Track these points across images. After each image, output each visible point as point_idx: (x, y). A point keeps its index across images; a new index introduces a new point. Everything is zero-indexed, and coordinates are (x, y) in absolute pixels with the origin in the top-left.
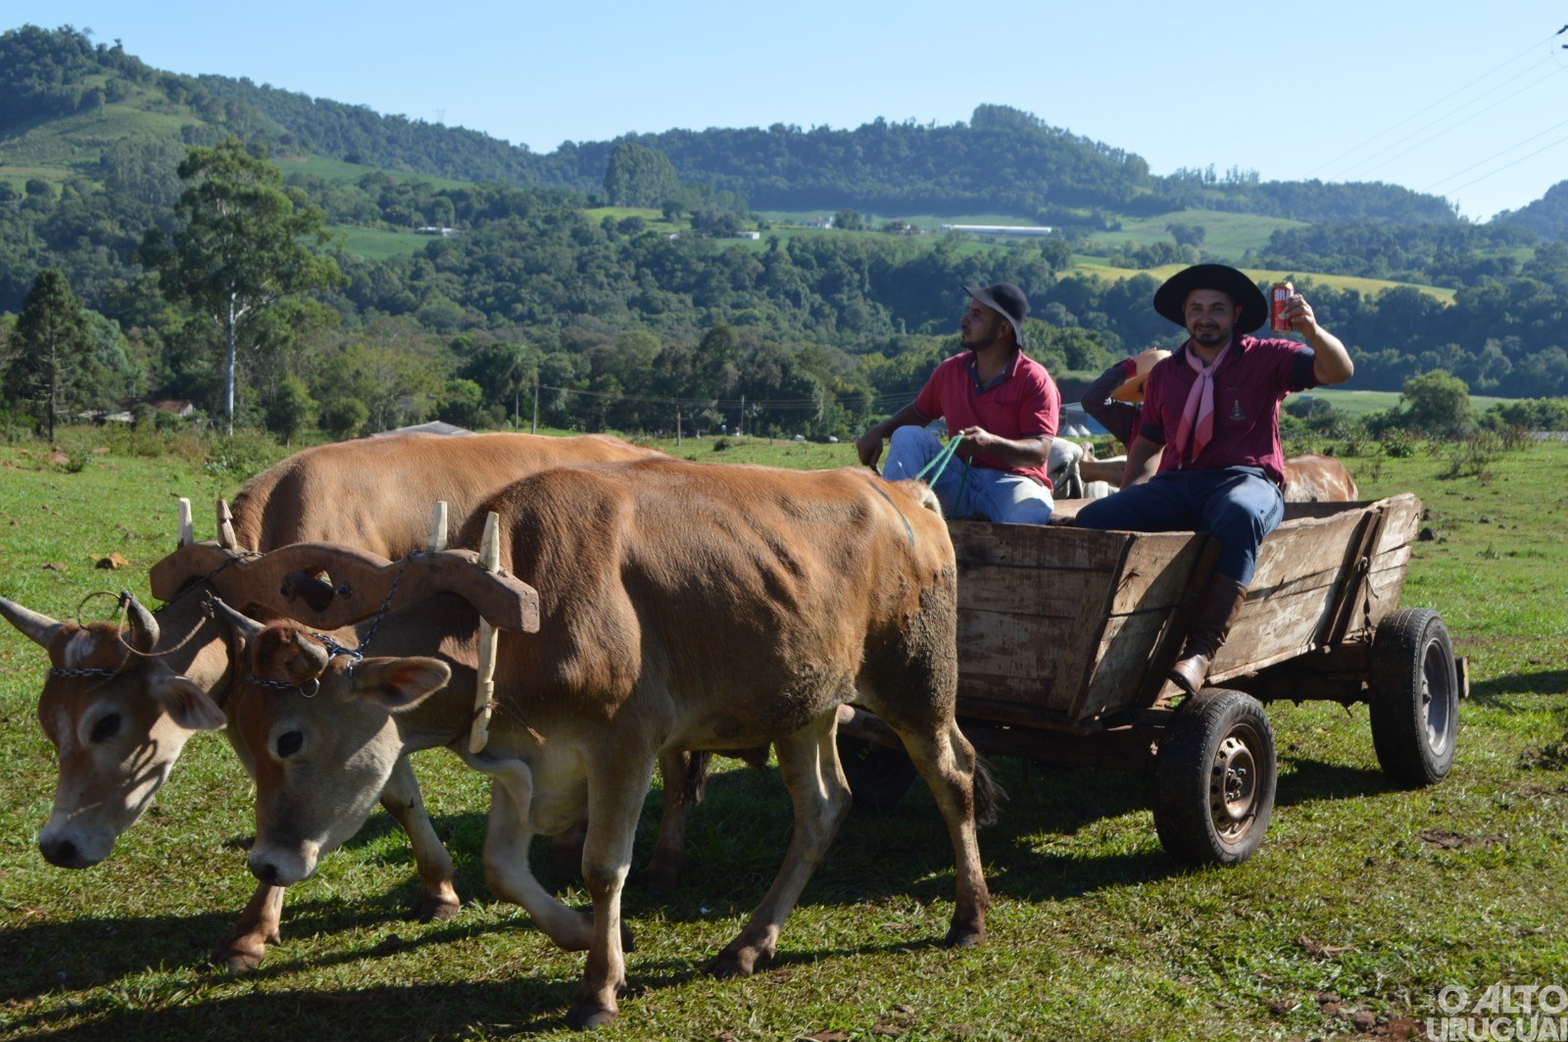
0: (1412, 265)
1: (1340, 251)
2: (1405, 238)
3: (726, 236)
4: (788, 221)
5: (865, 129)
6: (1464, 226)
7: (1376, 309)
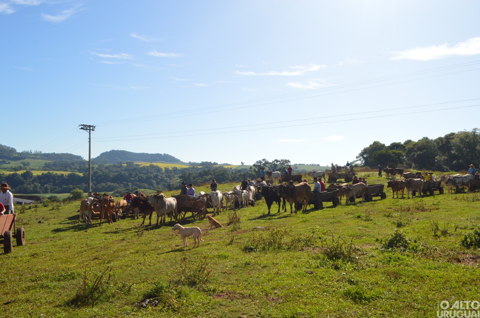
0: (74, 169)
1: (60, 167)
2: (73, 164)
6: (85, 161)
7: (67, 177)
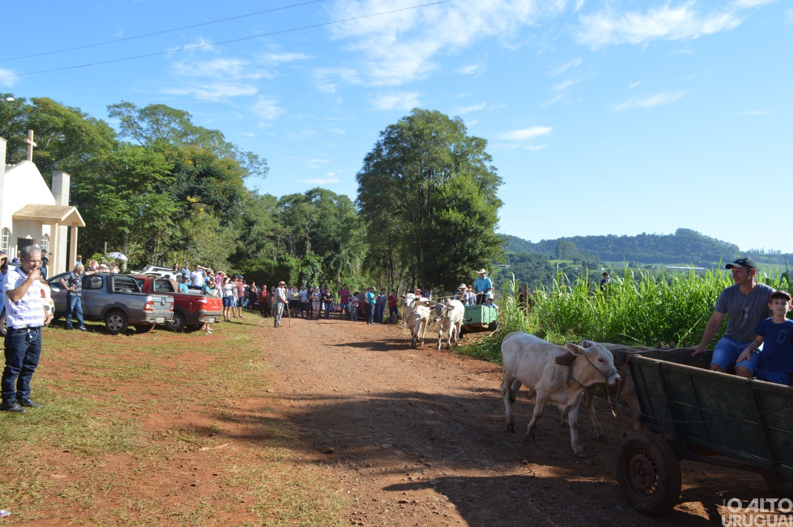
3: (593, 269)
4: (613, 265)
5: (639, 236)
